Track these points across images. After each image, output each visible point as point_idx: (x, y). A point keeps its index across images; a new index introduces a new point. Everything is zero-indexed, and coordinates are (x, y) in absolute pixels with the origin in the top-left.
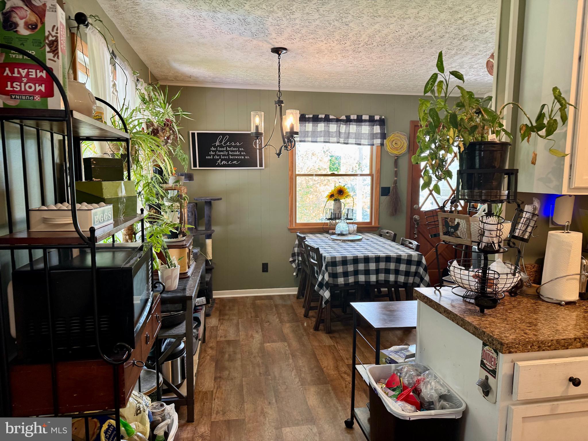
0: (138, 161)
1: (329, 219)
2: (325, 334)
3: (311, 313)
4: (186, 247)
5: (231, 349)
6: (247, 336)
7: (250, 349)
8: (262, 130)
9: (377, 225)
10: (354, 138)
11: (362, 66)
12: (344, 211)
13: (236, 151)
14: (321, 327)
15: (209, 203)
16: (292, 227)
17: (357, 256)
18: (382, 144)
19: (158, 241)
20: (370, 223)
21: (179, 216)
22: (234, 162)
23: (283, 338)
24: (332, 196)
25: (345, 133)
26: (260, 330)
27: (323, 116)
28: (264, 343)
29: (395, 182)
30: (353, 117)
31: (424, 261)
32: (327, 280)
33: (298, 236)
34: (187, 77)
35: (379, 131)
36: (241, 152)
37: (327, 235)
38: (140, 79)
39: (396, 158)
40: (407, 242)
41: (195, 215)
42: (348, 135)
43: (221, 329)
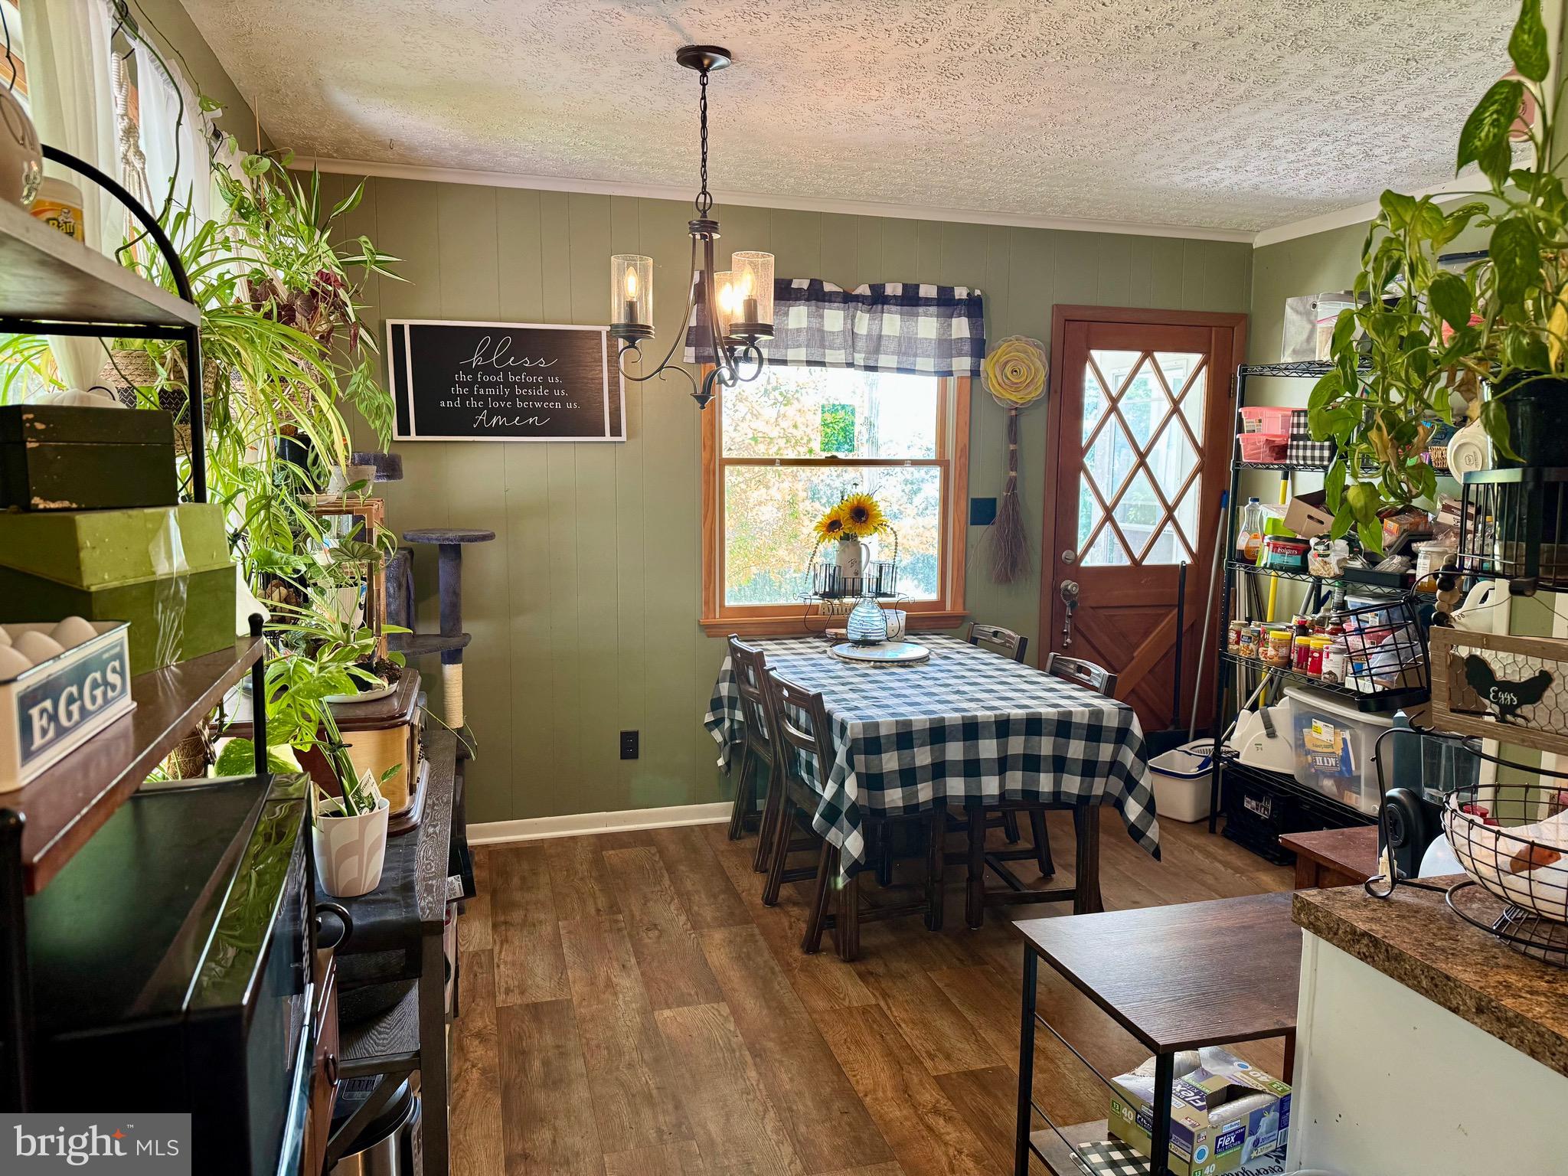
0: (227, 417)
1: (824, 595)
2: (843, 966)
3: (786, 891)
4: (404, 723)
5: (549, 1039)
6: (592, 982)
7: (609, 1033)
8: (646, 316)
9: (959, 610)
10: (893, 353)
11: (949, 125)
12: (869, 572)
13: (537, 385)
14: (826, 940)
15: (453, 551)
16: (711, 621)
17: (943, 719)
18: (975, 373)
19: (307, 710)
20: (940, 604)
21: (362, 600)
22: (531, 420)
23: (714, 991)
24: (833, 525)
25: (869, 336)
26: (633, 960)
27: (805, 284)
28: (653, 1010)
29: (1012, 485)
30: (893, 289)
31: (1136, 728)
32: (853, 798)
33: (735, 650)
34: (380, 143)
35: (966, 334)
36: (552, 387)
37: (817, 643)
38: (225, 134)
39: (1013, 413)
40: (1072, 666)
41: (408, 588)
42: (877, 344)
43: (506, 963)
